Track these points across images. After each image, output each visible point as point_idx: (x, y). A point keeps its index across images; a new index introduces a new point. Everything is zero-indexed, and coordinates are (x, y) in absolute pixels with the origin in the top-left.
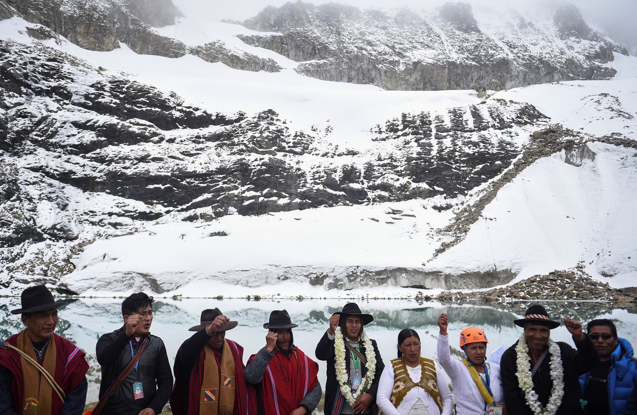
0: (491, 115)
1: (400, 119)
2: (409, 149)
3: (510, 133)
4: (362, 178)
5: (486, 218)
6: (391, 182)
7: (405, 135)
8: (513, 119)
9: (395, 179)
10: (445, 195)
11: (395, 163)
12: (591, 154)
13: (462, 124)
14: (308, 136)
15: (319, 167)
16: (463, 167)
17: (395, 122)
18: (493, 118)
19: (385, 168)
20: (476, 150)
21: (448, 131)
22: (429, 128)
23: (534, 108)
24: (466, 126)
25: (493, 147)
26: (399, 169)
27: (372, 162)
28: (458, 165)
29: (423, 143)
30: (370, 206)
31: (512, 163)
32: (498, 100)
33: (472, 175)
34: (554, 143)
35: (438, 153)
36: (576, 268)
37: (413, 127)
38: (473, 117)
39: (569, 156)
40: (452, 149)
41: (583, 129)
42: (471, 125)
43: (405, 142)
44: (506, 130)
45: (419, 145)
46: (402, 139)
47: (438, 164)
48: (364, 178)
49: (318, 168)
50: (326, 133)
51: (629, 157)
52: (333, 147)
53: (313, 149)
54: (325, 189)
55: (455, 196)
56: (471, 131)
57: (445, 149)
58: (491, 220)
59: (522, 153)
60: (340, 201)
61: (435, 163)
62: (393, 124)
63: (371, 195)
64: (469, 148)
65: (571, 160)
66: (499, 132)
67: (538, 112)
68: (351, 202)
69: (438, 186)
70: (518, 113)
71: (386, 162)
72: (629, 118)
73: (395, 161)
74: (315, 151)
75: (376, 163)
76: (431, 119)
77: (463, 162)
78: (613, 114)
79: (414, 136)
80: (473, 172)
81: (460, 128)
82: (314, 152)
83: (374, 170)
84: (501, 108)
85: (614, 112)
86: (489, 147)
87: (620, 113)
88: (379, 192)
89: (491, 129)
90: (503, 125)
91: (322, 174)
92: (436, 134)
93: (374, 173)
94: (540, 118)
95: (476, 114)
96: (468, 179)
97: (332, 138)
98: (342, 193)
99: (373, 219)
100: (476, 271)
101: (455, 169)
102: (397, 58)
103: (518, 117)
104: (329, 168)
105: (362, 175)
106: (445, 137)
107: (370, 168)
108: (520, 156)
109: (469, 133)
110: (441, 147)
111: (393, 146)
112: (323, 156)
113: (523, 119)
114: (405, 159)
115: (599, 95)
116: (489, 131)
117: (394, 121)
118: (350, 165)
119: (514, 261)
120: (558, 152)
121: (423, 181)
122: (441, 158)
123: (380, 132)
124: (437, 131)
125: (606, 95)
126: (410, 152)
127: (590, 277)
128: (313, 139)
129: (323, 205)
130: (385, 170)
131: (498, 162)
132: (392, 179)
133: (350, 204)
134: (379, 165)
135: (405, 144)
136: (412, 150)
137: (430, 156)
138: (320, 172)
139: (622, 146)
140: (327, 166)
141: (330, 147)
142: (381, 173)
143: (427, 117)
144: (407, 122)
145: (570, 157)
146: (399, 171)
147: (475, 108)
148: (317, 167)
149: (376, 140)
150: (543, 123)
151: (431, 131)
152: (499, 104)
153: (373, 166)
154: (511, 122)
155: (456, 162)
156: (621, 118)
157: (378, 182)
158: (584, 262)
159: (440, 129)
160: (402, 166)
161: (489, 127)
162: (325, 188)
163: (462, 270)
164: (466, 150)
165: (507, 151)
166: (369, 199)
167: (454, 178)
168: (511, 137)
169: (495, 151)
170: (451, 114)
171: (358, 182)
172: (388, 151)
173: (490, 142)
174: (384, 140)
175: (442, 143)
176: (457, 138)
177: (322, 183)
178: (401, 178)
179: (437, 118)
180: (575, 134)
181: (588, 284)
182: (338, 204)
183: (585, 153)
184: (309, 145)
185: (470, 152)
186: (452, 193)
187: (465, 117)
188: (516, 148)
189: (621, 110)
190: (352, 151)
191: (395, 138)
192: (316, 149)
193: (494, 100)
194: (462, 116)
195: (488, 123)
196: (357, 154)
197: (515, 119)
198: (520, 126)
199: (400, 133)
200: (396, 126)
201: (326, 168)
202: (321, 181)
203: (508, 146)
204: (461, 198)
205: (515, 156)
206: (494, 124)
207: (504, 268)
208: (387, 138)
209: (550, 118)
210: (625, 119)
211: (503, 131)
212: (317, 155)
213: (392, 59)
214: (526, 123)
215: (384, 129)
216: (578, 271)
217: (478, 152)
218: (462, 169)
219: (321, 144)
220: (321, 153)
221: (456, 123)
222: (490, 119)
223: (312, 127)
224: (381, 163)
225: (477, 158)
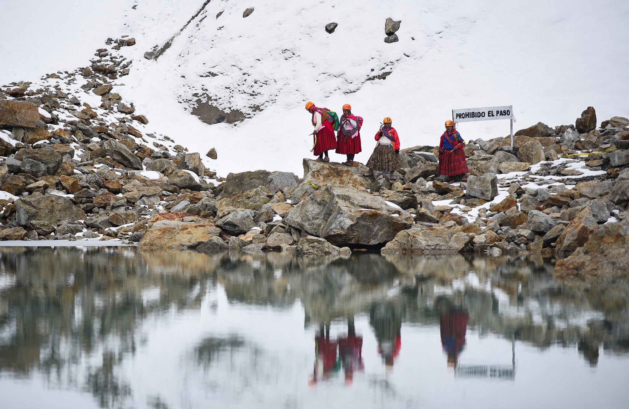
36: (85, 73)
127: (135, 124)
158: (131, 43)
181: (101, 155)
216: (86, 88)
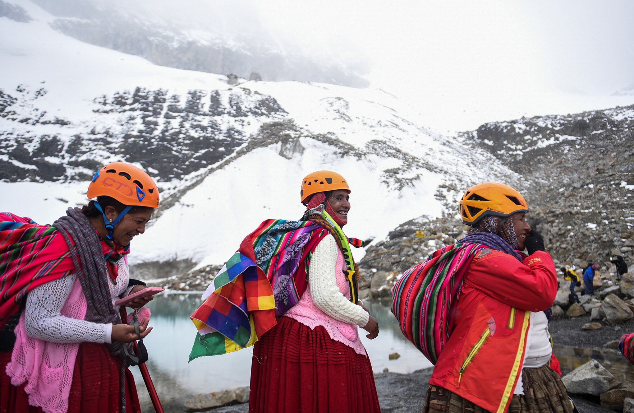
0: (230, 101)
1: (133, 92)
2: (131, 126)
3: (243, 121)
4: (63, 152)
5: (183, 205)
6: (98, 159)
7: (132, 110)
8: (250, 109)
9: (105, 157)
10: (158, 178)
11: (109, 139)
12: (301, 149)
13: (197, 106)
14: (9, 96)
15: (11, 134)
16: (185, 150)
17: (124, 95)
18: (231, 105)
19: (96, 143)
20: (202, 134)
21: (180, 111)
22: (161, 106)
23: (275, 101)
24: (201, 109)
25: (220, 133)
26: (113, 146)
27: (82, 136)
28: (180, 147)
29: (149, 121)
30: (66, 184)
31: (235, 151)
32: (244, 89)
33: (192, 160)
34: (276, 135)
35: (161, 133)
37: (144, 103)
38: (212, 101)
39: (283, 149)
40: (177, 130)
41: (307, 125)
42: (206, 109)
43: (130, 117)
44: (240, 118)
45: (144, 123)
46: (128, 114)
47: (157, 145)
48: (67, 152)
49: (9, 136)
50: (35, 96)
51: (330, 154)
52: (39, 113)
53: (10, 112)
54: (10, 161)
55: (169, 180)
56: (205, 115)
57: (171, 130)
58: (188, 206)
59: (247, 142)
60: (28, 177)
61: (156, 143)
62: (122, 97)
63: (70, 172)
64: (196, 131)
65: (285, 153)
66: (232, 119)
67: (278, 105)
68: (41, 179)
69: (153, 168)
70: (258, 103)
71: (99, 136)
72: (348, 121)
73: (111, 136)
74: (12, 115)
75: (86, 136)
76: (166, 97)
77: (186, 145)
78: (337, 115)
79: (142, 112)
80: (194, 156)
81: (194, 111)
82: (10, 116)
83: (82, 145)
84: (244, 97)
85: (338, 114)
86: (216, 133)
87: (343, 116)
88: (81, 169)
89: (226, 116)
90: (239, 113)
91: (12, 143)
92: (167, 113)
93: (82, 147)
94: (278, 111)
95: (215, 99)
96: (187, 163)
97: (42, 104)
98: (34, 167)
99: (61, 200)
100: (155, 260)
101: (176, 151)
102: (171, 34)
103: (256, 107)
104: (23, 137)
105: (65, 148)
106: (174, 118)
107: (77, 141)
108: (244, 145)
109: (202, 117)
110: (166, 127)
111: (114, 121)
112: (22, 121)
113: (261, 110)
114: (123, 135)
115: (336, 98)
116: (223, 117)
117: (125, 93)
118: (52, 136)
119: (198, 250)
120: (275, 144)
121: (138, 161)
122: (163, 138)
123: (105, 104)
124: (169, 110)
125: (339, 99)
126: (131, 129)
128: (15, 101)
129: (3, 180)
130: (96, 145)
131: (222, 149)
132: (101, 156)
133: (41, 181)
134: (90, 140)
135: (130, 120)
136: (134, 126)
137: (152, 136)
138: (9, 140)
139: (327, 143)
140: (21, 133)
141: (35, 113)
142: (90, 149)
143: (163, 95)
144: (138, 97)
145: (285, 150)
146: (112, 148)
147: (217, 93)
148: (8, 134)
149: (97, 111)
150: (280, 117)
151: (162, 109)
152: (243, 93)
153: (83, 140)
154: (248, 112)
155: (179, 144)
156: (342, 120)
157: (84, 158)
159: (172, 108)
160: (116, 143)
161: (224, 113)
162: (11, 159)
163: (140, 259)
164: (193, 133)
165: (233, 139)
166: (66, 177)
167: (172, 160)
168: (243, 125)
169: (221, 137)
170: (190, 95)
171: (57, 156)
172: (105, 125)
173: (218, 128)
174: (107, 112)
175: (169, 123)
176: (187, 120)
177: (8, 153)
178: (112, 156)
179: (174, 97)
180: (298, 129)
182: (25, 180)
183: (297, 147)
184: (6, 107)
185: (196, 135)
186: (167, 177)
187: (203, 101)
188: (244, 136)
189: (346, 113)
190: (62, 121)
191: (120, 112)
192: (14, 113)
193: (241, 88)
194: (199, 99)
195: (225, 109)
196: (67, 124)
197: (253, 109)
198: (256, 117)
199: (127, 107)
200: (126, 100)
201: (20, 137)
202: (8, 150)
203: (236, 134)
204: (175, 182)
205: (239, 145)
206: (230, 111)
207: (185, 257)
208: (111, 111)
209: (288, 113)
210: (344, 121)
211: (237, 119)
212: (14, 119)
213: (165, 34)
214: (262, 114)
215: (109, 101)
217: (204, 137)
218: (183, 152)
219: (24, 107)
220: (20, 118)
221: (191, 104)
222: (228, 106)
223: (19, 87)
224: (93, 137)
225: (201, 142)
